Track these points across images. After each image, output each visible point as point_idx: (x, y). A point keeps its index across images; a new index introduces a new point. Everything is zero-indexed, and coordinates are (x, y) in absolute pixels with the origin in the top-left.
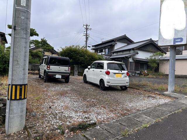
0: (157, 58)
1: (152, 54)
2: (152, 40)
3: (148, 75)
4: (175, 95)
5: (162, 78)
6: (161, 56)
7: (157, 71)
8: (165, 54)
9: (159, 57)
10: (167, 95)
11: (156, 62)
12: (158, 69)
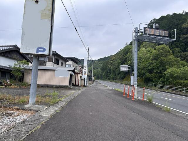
0: (22, 67)
1: (16, 62)
2: (17, 47)
3: (11, 85)
4: (36, 107)
5: (27, 88)
6: (26, 65)
7: (22, 80)
8: (30, 64)
9: (25, 66)
10: (27, 110)
11: (21, 71)
12: (23, 79)
